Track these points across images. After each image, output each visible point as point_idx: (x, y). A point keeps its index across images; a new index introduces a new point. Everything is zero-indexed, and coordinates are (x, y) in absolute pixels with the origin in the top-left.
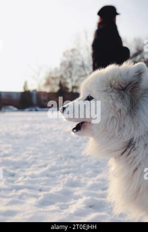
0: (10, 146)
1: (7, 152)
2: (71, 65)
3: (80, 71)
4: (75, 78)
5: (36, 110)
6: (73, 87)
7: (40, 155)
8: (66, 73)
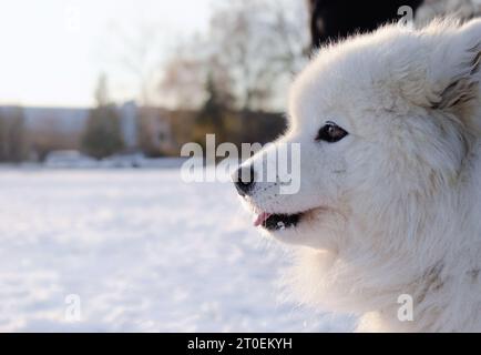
0: (53, 275)
1: (42, 295)
2: (242, 25)
3: (271, 42)
4: (256, 65)
5: (135, 166)
6: (250, 94)
7: (146, 304)
8: (227, 50)
